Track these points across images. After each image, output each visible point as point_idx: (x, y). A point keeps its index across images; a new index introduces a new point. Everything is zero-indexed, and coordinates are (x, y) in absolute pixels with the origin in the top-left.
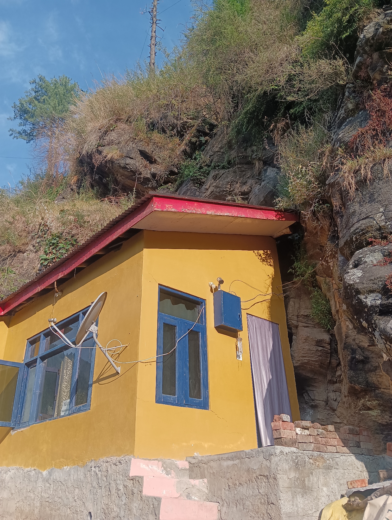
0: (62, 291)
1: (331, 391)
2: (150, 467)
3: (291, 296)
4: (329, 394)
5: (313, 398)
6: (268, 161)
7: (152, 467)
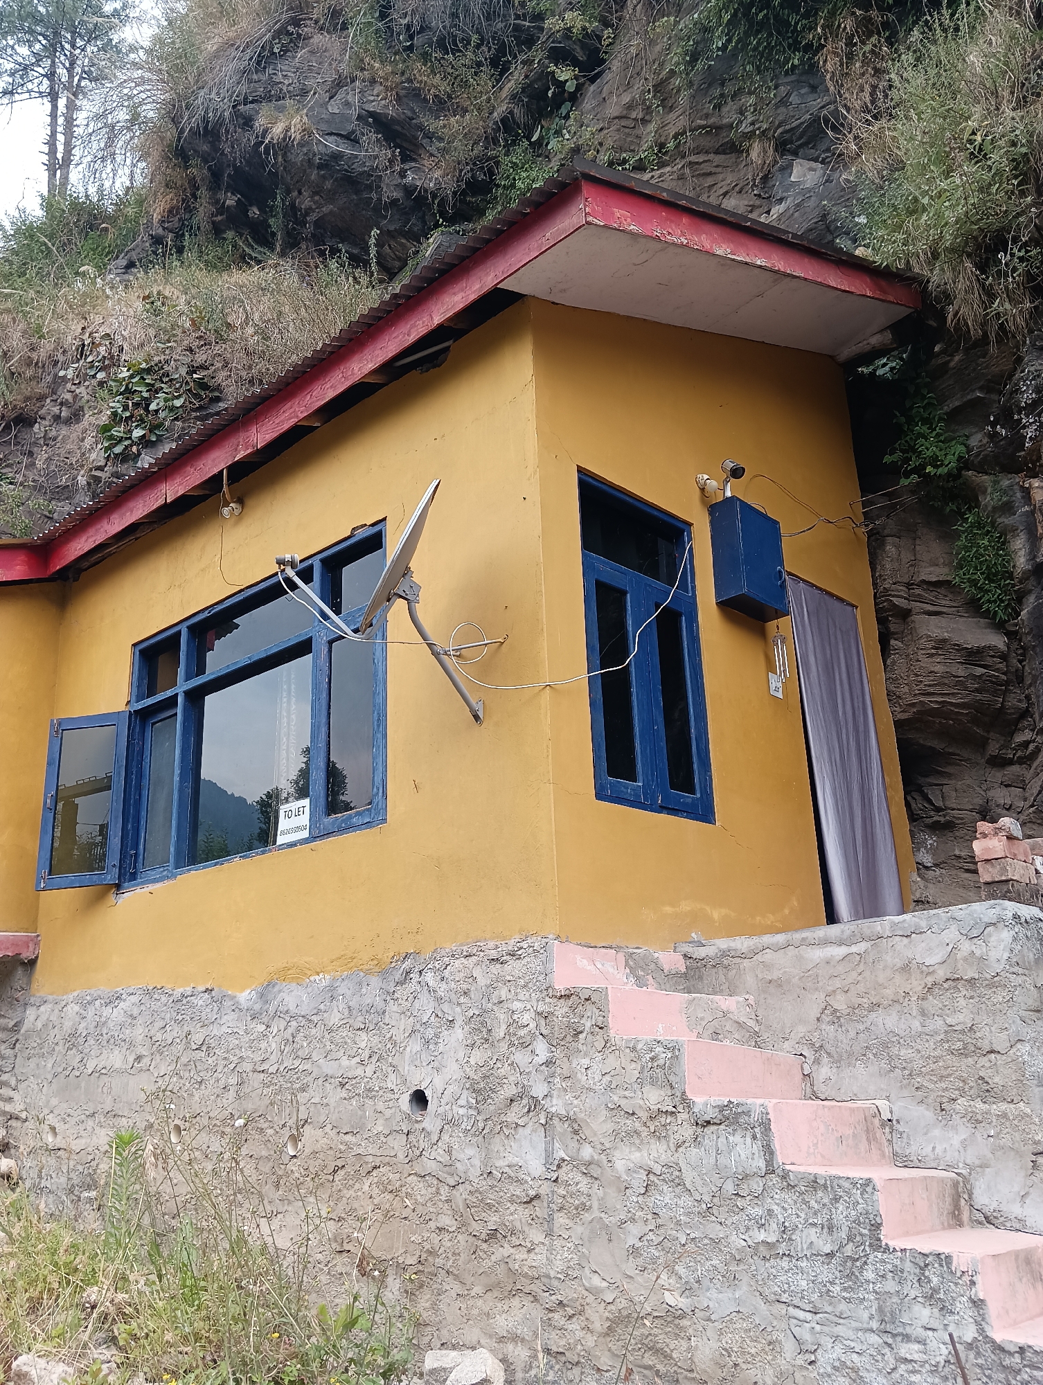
0: (241, 501)
1: (996, 785)
2: (599, 966)
3: (887, 532)
4: (991, 794)
5: (939, 803)
6: (792, 143)
7: (603, 965)
